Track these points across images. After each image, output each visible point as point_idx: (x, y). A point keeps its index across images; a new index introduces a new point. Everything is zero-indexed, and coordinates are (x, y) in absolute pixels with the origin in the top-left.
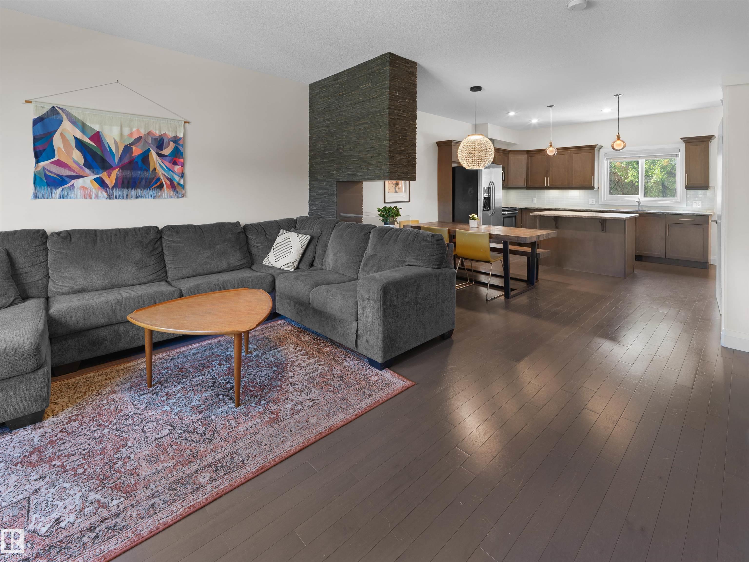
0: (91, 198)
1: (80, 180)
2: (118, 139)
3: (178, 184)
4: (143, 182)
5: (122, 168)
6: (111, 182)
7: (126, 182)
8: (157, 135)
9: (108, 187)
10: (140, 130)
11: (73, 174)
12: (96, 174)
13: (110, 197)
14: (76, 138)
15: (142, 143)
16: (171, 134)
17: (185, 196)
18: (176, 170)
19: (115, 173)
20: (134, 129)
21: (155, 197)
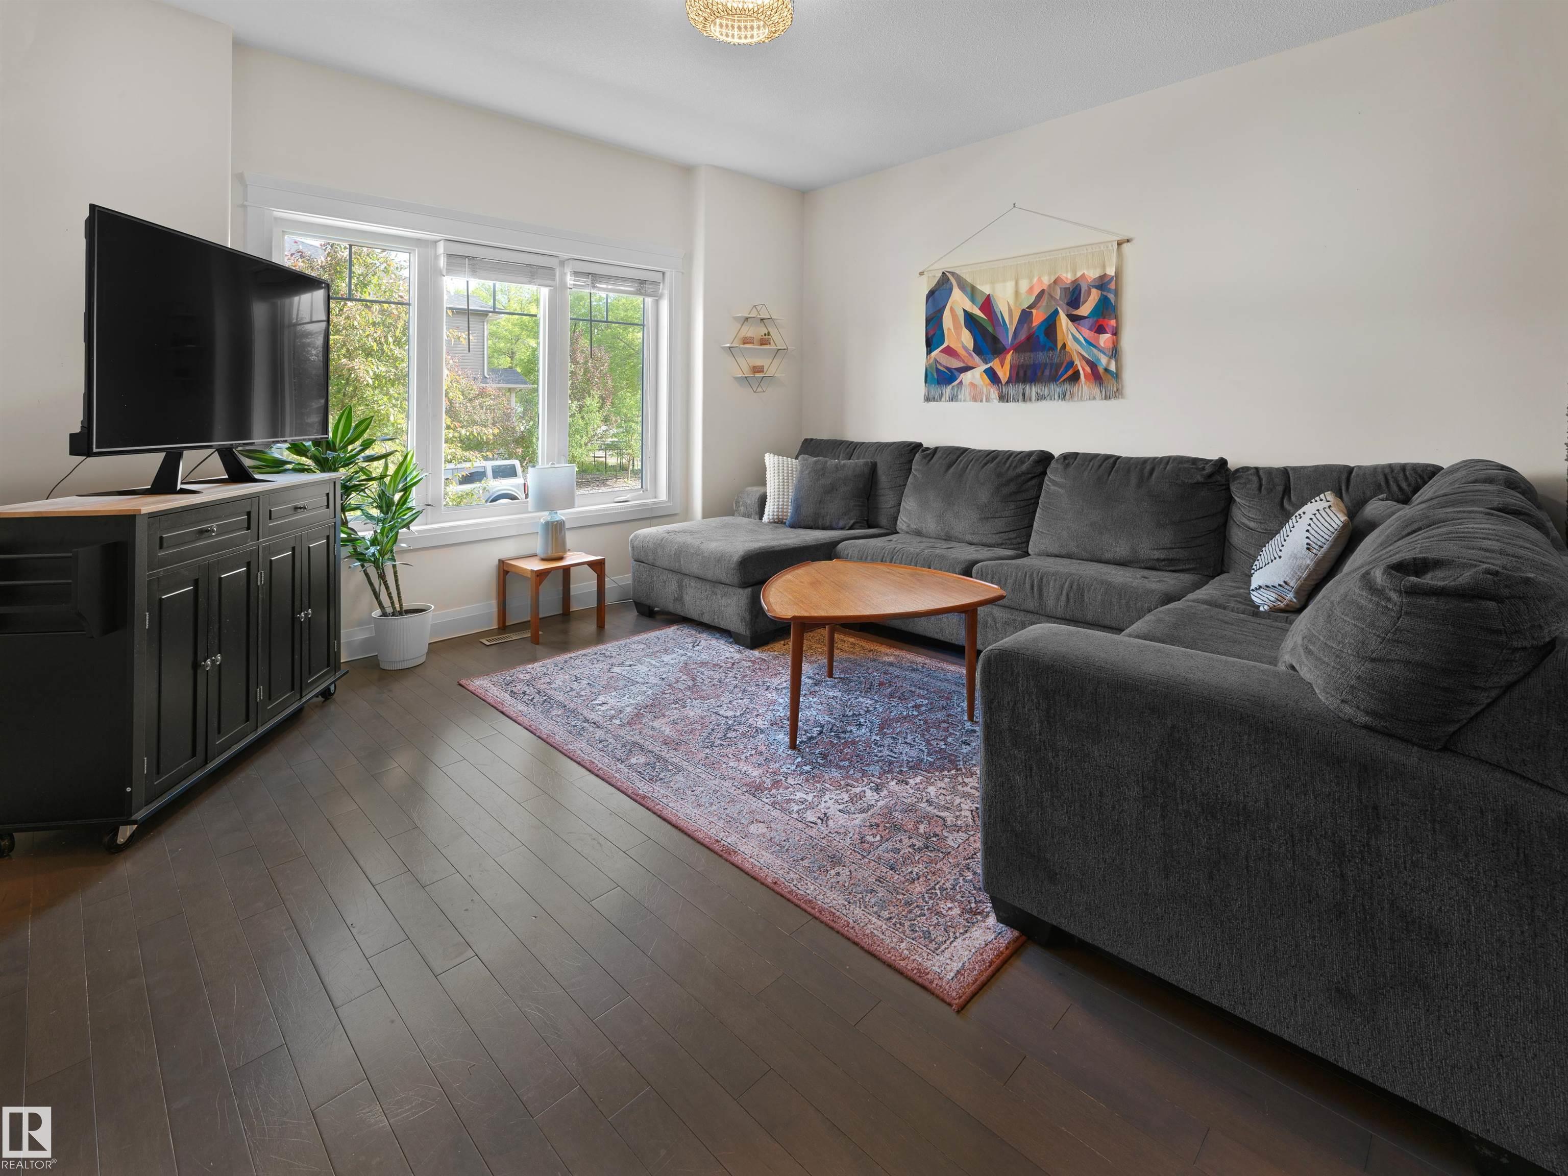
0: (981, 401)
1: (969, 373)
2: (1012, 303)
3: (1106, 370)
4: (1047, 372)
5: (1018, 348)
6: (1005, 374)
7: (1021, 374)
8: (1069, 282)
9: (1000, 382)
10: (1042, 278)
11: (960, 365)
12: (987, 364)
13: (1003, 398)
14: (965, 311)
15: (1044, 302)
16: (1093, 274)
17: (1122, 394)
18: (1102, 343)
19: (1009, 357)
20: (1035, 280)
21: (1063, 397)
